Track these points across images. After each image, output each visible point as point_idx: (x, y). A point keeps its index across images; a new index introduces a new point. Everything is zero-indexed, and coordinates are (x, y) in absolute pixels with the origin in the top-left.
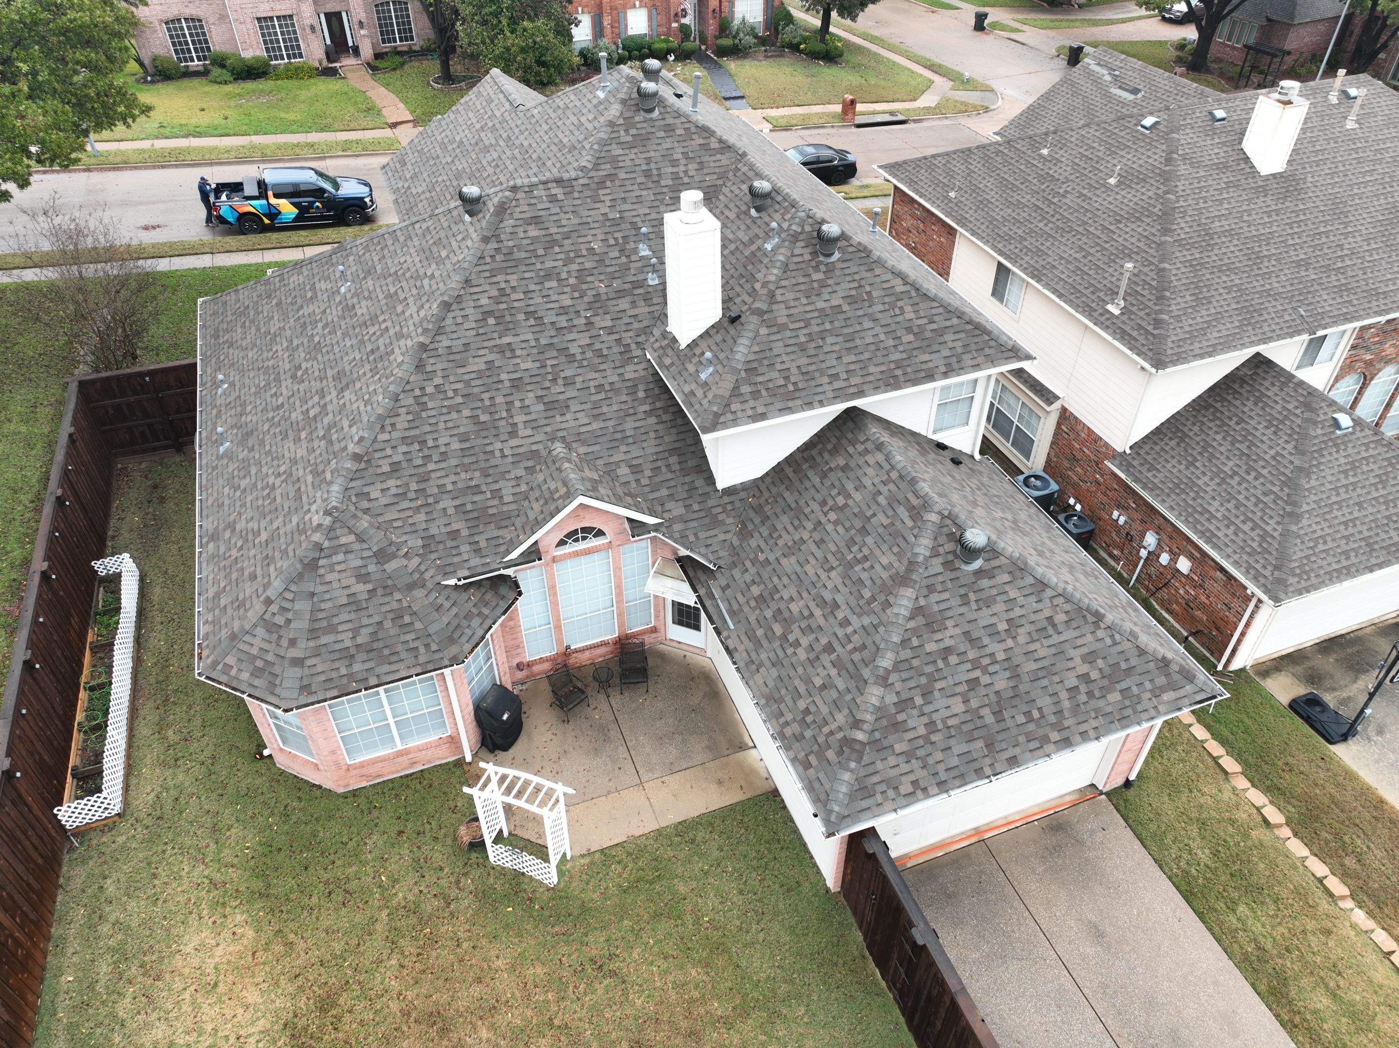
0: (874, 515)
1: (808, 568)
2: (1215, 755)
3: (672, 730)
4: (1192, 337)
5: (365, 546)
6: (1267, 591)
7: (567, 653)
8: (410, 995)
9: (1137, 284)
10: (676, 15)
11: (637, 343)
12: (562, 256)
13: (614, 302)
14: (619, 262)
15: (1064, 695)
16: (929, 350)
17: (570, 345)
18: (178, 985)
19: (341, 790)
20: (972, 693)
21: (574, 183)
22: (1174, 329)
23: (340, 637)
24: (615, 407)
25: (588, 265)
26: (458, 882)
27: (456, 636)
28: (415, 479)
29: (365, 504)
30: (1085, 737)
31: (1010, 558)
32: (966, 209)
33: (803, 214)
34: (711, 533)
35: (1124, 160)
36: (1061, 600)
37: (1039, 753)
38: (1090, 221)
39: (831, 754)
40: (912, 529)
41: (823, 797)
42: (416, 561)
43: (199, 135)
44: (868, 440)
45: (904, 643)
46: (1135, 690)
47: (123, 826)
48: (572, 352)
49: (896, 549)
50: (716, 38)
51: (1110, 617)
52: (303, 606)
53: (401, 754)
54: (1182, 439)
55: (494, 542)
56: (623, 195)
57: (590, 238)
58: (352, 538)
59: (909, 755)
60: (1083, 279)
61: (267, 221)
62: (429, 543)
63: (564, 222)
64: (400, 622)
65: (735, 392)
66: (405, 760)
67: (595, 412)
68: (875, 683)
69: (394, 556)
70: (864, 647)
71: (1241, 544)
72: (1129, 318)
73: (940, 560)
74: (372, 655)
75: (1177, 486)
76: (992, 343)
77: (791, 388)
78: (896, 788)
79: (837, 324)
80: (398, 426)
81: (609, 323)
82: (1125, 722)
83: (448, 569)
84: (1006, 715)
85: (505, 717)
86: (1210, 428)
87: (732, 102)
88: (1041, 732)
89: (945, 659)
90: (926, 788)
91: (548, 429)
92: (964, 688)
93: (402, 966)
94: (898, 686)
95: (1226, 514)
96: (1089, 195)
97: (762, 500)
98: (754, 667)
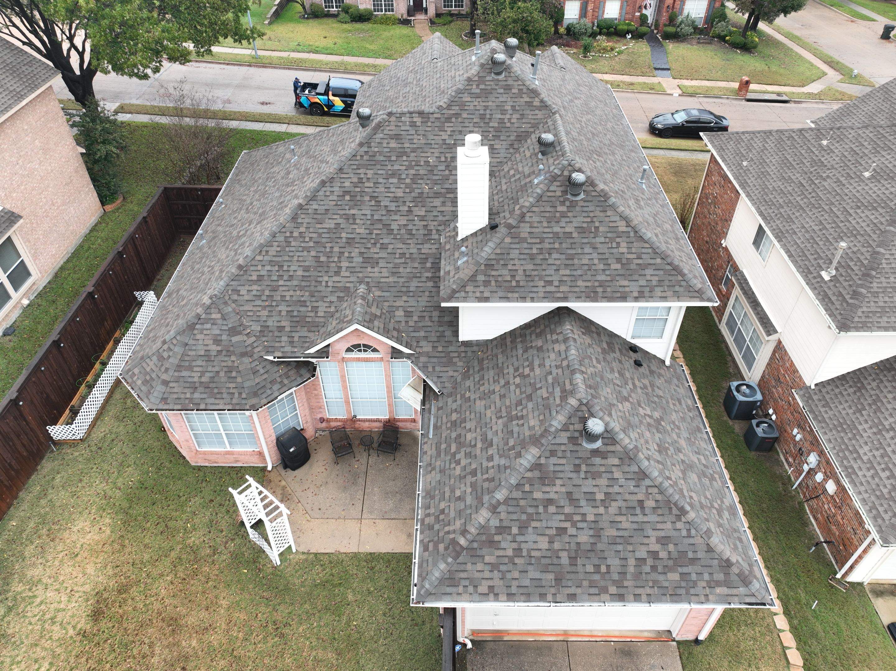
0: (541, 388)
1: (489, 413)
2: (785, 645)
3: (397, 490)
4: (883, 311)
5: (225, 323)
6: (880, 531)
7: (354, 420)
8: (167, 601)
9: (852, 260)
10: (640, 7)
11: (437, 230)
12: (407, 163)
13: (432, 200)
14: (444, 173)
15: (632, 562)
16: (630, 278)
17: (392, 223)
18: (60, 548)
19: (193, 464)
20: (558, 538)
21: (431, 116)
22: (869, 302)
23: (193, 374)
24: (408, 270)
25: (422, 172)
26: (227, 543)
27: (259, 392)
28: (269, 288)
29: (235, 297)
30: (637, 598)
31: (625, 448)
32: (750, 176)
33: (566, 162)
34: (445, 369)
35: (883, 159)
36: (656, 490)
37: (596, 598)
38: (837, 203)
39: (441, 547)
40: (557, 406)
41: (424, 574)
42: (253, 339)
43: (316, 52)
44: (561, 333)
45: (519, 486)
46: (694, 577)
47: (81, 446)
48: (392, 227)
49: (541, 417)
50: (665, 25)
51: (692, 515)
52: (178, 350)
53: (228, 453)
54: (859, 389)
55: (303, 340)
56: (460, 129)
57: (429, 154)
58: (219, 316)
59: (494, 567)
60: (812, 246)
61: (326, 109)
62: (265, 330)
63: (415, 141)
64: (229, 375)
65: (473, 278)
66: (231, 458)
67: (394, 270)
68: (487, 508)
69: (240, 333)
70: (493, 480)
71: (874, 487)
72: (835, 286)
73: (568, 434)
74: (207, 390)
75: (841, 425)
76: (683, 283)
77: (514, 284)
78: (476, 587)
79: (564, 245)
80: (270, 253)
81: (423, 213)
82: (674, 598)
83: (270, 349)
84: (579, 561)
85: (292, 450)
86: (886, 387)
87: (660, 71)
88: (602, 583)
89: (546, 507)
90: (498, 594)
91: (360, 275)
92: (553, 532)
93: (172, 583)
94: (503, 515)
95: (872, 459)
96: (844, 182)
97: (485, 356)
98: (430, 469)
